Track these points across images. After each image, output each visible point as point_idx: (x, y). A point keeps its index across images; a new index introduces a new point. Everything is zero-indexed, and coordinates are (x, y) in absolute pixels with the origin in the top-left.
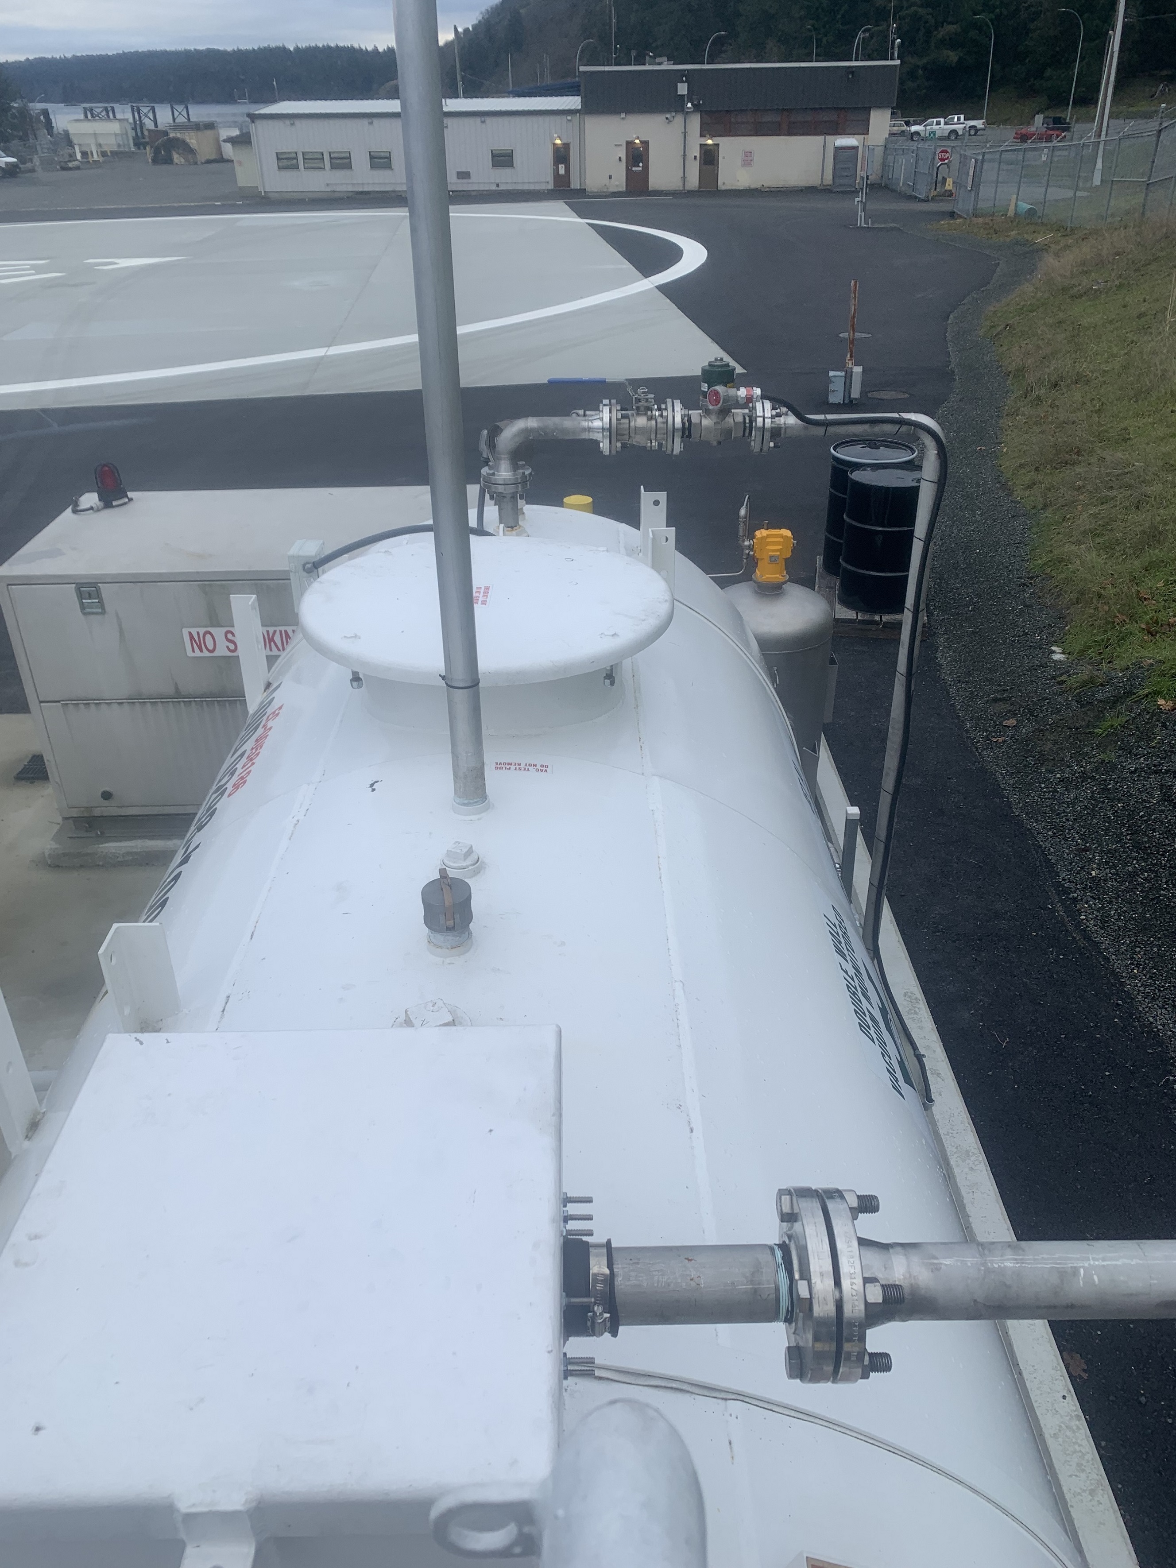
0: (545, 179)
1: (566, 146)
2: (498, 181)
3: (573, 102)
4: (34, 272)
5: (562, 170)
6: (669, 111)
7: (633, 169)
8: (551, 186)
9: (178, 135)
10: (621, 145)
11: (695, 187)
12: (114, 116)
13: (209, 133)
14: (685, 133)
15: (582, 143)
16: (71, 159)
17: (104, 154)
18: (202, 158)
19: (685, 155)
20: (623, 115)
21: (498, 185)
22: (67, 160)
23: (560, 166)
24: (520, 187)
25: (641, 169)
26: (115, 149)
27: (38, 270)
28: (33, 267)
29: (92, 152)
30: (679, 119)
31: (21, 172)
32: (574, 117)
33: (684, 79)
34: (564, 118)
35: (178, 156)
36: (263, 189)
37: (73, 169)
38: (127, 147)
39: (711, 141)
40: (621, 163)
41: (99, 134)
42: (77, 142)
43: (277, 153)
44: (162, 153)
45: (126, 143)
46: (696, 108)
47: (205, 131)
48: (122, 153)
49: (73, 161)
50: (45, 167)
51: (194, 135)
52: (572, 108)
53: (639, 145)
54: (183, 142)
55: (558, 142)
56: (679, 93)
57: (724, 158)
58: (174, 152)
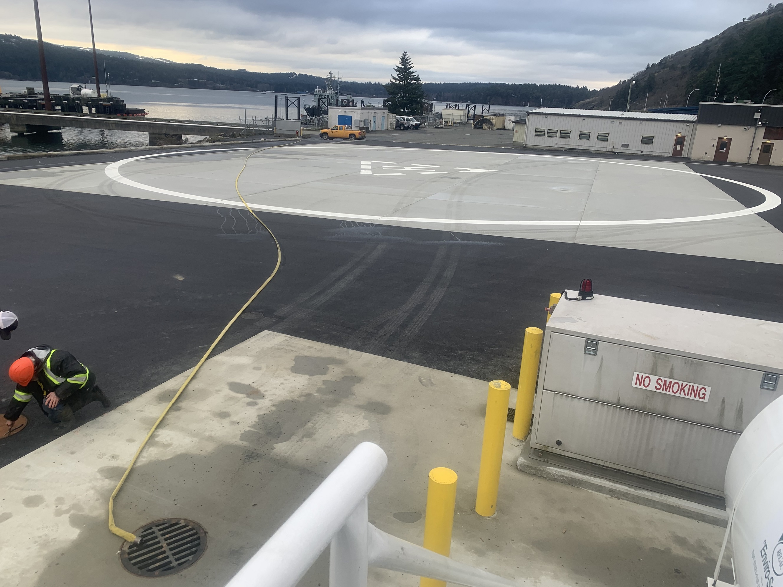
0: (669, 151)
1: (683, 137)
2: (642, 150)
3: (693, 117)
4: (434, 170)
5: (678, 148)
6: (747, 125)
7: (720, 151)
8: (671, 155)
9: (488, 118)
10: (715, 139)
11: (755, 163)
12: (458, 108)
13: (502, 117)
14: (754, 136)
15: (693, 137)
16: (441, 124)
17: (454, 123)
18: (495, 128)
19: (752, 147)
20: (719, 125)
21: (642, 152)
22: (439, 124)
23: (678, 146)
24: (654, 154)
25: (724, 151)
26: (459, 121)
27: (436, 170)
28: (433, 168)
29: (449, 122)
30: (752, 129)
31: (420, 128)
32: (691, 124)
33: (759, 111)
34: (685, 124)
35: (485, 126)
36: (526, 143)
37: (439, 128)
38: (464, 121)
39: (770, 141)
40: (713, 147)
41: (452, 115)
42: (444, 117)
43: (536, 129)
44: (479, 124)
45: (464, 119)
46: (763, 125)
47: (500, 117)
48: (462, 123)
49: (440, 125)
50: (429, 126)
51: (495, 118)
52: (690, 120)
53: (726, 140)
54: (489, 120)
55: (679, 135)
56: (754, 117)
57: (776, 150)
58: (484, 125)
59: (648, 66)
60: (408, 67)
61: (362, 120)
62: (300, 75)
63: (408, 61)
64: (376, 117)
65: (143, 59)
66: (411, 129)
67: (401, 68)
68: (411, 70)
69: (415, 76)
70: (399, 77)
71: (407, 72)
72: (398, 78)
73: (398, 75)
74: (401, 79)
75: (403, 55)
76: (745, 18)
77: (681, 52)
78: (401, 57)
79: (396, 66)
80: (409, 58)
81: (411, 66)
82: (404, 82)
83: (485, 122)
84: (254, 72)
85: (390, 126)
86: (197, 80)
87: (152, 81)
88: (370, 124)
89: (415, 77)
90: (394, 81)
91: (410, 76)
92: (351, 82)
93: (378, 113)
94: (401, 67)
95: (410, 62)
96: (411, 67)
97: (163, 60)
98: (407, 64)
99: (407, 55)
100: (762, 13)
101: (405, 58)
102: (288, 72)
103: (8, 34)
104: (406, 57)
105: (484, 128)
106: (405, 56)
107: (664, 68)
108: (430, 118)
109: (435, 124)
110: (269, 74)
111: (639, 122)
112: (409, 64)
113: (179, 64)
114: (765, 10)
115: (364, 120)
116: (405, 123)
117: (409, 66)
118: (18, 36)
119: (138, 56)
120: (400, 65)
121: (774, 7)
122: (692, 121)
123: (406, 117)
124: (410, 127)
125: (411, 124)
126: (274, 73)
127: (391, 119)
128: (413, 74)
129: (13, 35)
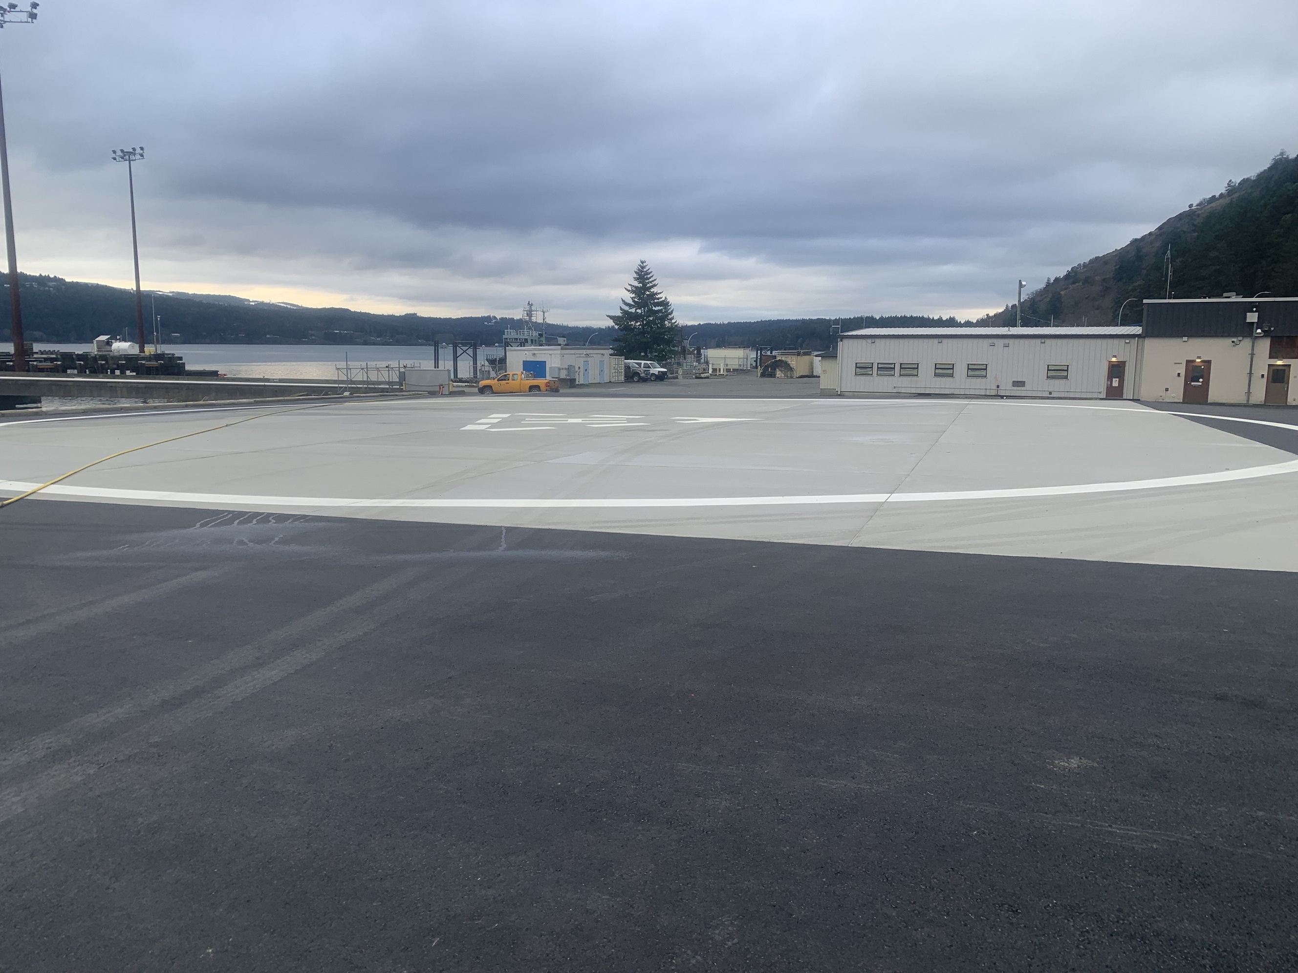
0: (1098, 389)
1: (1122, 364)
3: (1137, 330)
5: (1115, 383)
6: (1235, 335)
7: (1192, 383)
8: (1104, 393)
9: (783, 359)
10: (1181, 363)
11: (1261, 401)
13: (807, 357)
14: (1252, 355)
15: (1139, 361)
16: (705, 372)
17: (728, 370)
18: (797, 374)
19: (1251, 373)
20: (1185, 339)
21: (1050, 393)
22: (701, 372)
23: (1114, 379)
24: (1072, 395)
25: (1200, 384)
26: (737, 367)
28: (628, 419)
29: (720, 370)
30: (1246, 343)
31: (666, 378)
32: (1132, 340)
33: (1255, 309)
34: (1122, 341)
35: (780, 372)
36: (840, 389)
37: (702, 378)
38: (745, 366)
39: (1282, 362)
40: (1179, 378)
41: (725, 358)
42: (711, 362)
43: (856, 363)
44: (769, 370)
45: (745, 364)
46: (1266, 334)
47: (804, 357)
48: (741, 370)
49: (703, 373)
50: (684, 376)
51: (795, 358)
52: (1130, 334)
53: (1200, 364)
54: (786, 362)
55: (1114, 359)
56: (1247, 321)
57: (1295, 377)
58: (777, 370)
59: (1048, 280)
60: (648, 285)
61: (564, 367)
62: (502, 319)
63: (649, 276)
64: (588, 361)
65: (255, 304)
66: (652, 380)
67: (636, 287)
68: (654, 290)
69: (661, 298)
70: (634, 301)
71: (648, 293)
72: (633, 303)
73: (632, 298)
74: (638, 305)
75: (639, 267)
76: (1192, 205)
77: (1097, 258)
78: (636, 270)
79: (629, 285)
80: (649, 271)
81: (653, 283)
82: (643, 309)
83: (778, 366)
84: (429, 318)
85: (615, 376)
86: (338, 331)
87: (268, 336)
88: (578, 373)
89: (661, 300)
90: (626, 308)
91: (652, 299)
92: (583, 327)
93: (592, 355)
94: (637, 285)
95: (652, 277)
96: (655, 285)
97: (286, 305)
98: (647, 281)
99: (646, 266)
100: (1219, 194)
101: (643, 271)
102: (483, 315)
103: (43, 275)
104: (645, 270)
105: (777, 375)
106: (643, 267)
107: (1074, 283)
108: (688, 364)
109: (694, 371)
110: (454, 319)
111: (1039, 341)
112: (650, 280)
113: (307, 309)
114: (1223, 191)
115: (567, 367)
116: (640, 371)
117: (651, 284)
118: (60, 277)
119: (248, 300)
120: (636, 284)
121: (1237, 185)
122: (1134, 335)
123: (643, 362)
124: (649, 377)
125: (651, 372)
126: (461, 318)
127: (615, 365)
128: (657, 297)
129: (52, 276)
